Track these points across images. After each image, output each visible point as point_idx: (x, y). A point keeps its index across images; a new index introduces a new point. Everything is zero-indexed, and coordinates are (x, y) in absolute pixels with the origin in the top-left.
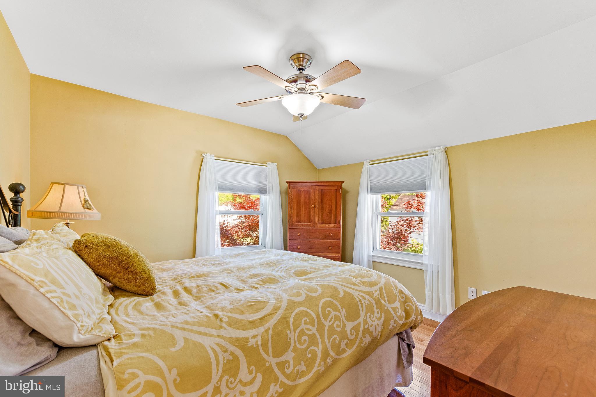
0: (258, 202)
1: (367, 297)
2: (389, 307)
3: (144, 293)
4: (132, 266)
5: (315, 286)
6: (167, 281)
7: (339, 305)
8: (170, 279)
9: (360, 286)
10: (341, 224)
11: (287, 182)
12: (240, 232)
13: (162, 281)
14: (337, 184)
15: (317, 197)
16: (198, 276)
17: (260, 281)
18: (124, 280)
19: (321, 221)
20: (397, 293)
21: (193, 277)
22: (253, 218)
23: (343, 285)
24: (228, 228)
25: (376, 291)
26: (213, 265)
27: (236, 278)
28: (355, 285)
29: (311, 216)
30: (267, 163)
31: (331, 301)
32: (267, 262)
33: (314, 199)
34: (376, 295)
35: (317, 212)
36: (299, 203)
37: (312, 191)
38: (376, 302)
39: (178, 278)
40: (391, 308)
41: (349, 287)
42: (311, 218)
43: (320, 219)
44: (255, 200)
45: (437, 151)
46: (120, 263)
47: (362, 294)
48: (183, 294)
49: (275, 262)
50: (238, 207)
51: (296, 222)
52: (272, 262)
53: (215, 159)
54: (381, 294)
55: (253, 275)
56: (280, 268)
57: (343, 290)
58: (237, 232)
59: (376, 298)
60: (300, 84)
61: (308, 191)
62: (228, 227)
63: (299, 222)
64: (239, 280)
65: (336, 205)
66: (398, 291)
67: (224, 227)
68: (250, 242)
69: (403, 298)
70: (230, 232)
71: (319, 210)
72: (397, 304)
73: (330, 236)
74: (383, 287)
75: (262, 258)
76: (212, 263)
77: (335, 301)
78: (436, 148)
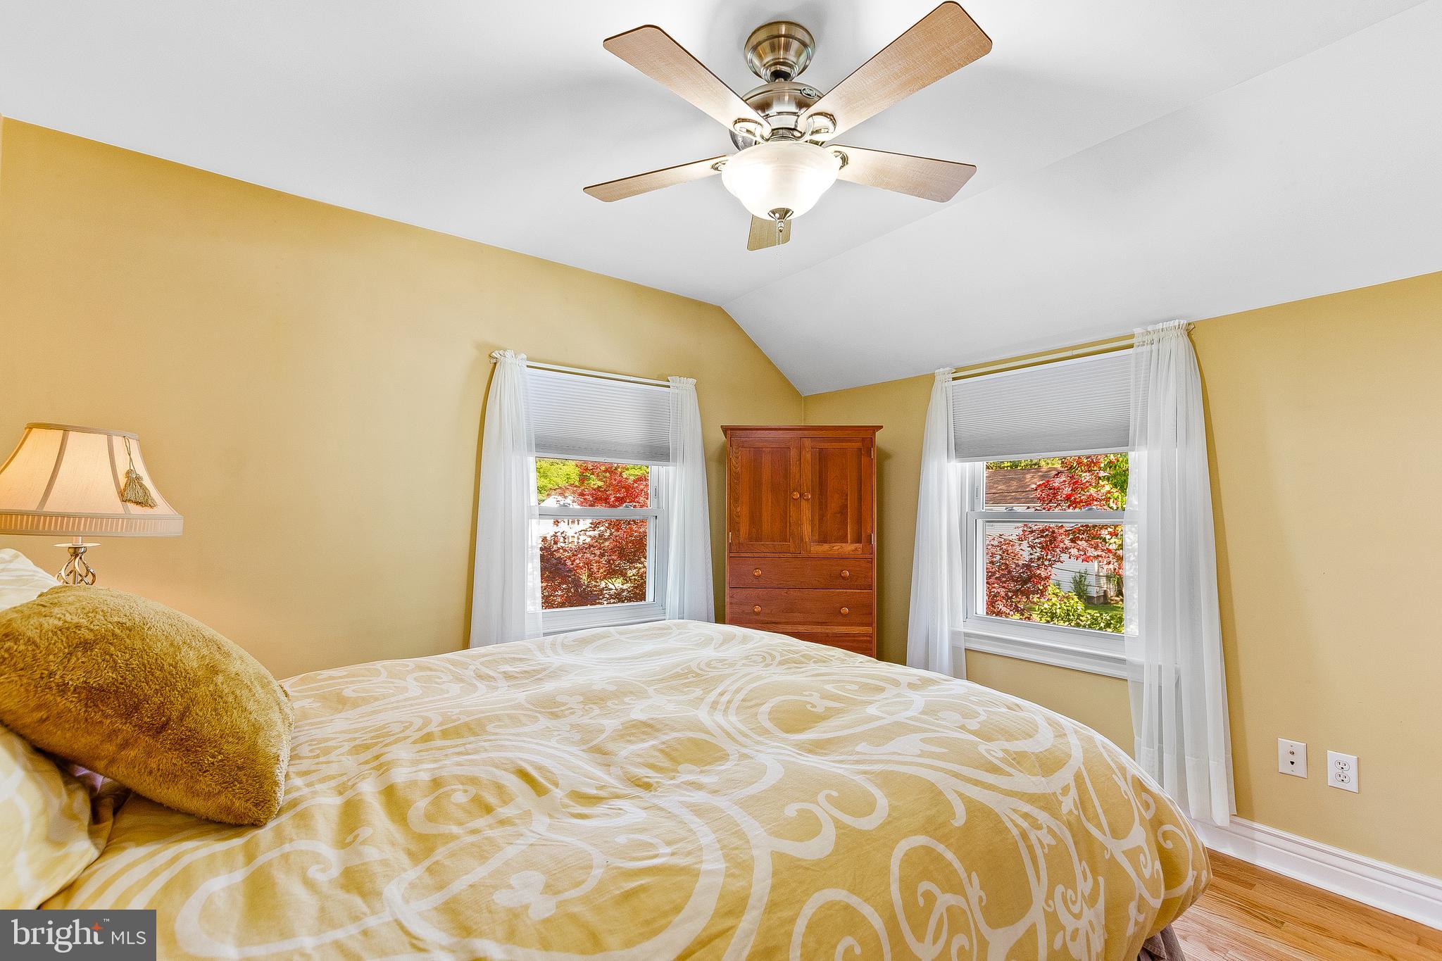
0: (642, 487)
1: (1043, 817)
2: (1117, 849)
3: (230, 820)
4: (182, 717)
5: (859, 779)
6: (333, 757)
7: (957, 865)
8: (347, 747)
9: (1011, 775)
10: (874, 542)
11: (726, 430)
12: (595, 565)
13: (318, 756)
14: (863, 434)
15: (807, 469)
16: (445, 734)
17: (657, 754)
18: (151, 773)
19: (817, 537)
20: (1129, 793)
21: (428, 737)
22: (631, 529)
23: (956, 775)
24: (566, 554)
25: (1065, 790)
26: (508, 676)
27: (578, 737)
28: (994, 769)
29: (790, 523)
30: (669, 378)
31: (928, 851)
32: (678, 670)
33: (798, 476)
34: (1068, 804)
35: (807, 511)
36: (756, 484)
37: (793, 453)
38: (1073, 836)
39: (376, 744)
40: (1122, 852)
41: (977, 783)
42: (790, 526)
43: (815, 529)
44: (635, 481)
45: (1162, 334)
46: (131, 709)
47: (1026, 808)
48: (378, 818)
49: (701, 670)
50: (591, 499)
51: (750, 539)
52: (693, 672)
53: (527, 366)
54: (1083, 802)
55: (634, 726)
56: (721, 694)
57: (961, 795)
58: (588, 564)
59: (1072, 819)
60: (779, 113)
61: (781, 452)
62: (565, 551)
63: (759, 539)
64: (584, 747)
65: (860, 490)
66: (1129, 781)
67: (555, 551)
68: (623, 590)
69: (1147, 807)
70: (570, 563)
71: (813, 506)
72: (1138, 836)
73: (844, 578)
74: (1085, 774)
75: (657, 653)
76: (508, 668)
77: (941, 848)
78: (1160, 326)
